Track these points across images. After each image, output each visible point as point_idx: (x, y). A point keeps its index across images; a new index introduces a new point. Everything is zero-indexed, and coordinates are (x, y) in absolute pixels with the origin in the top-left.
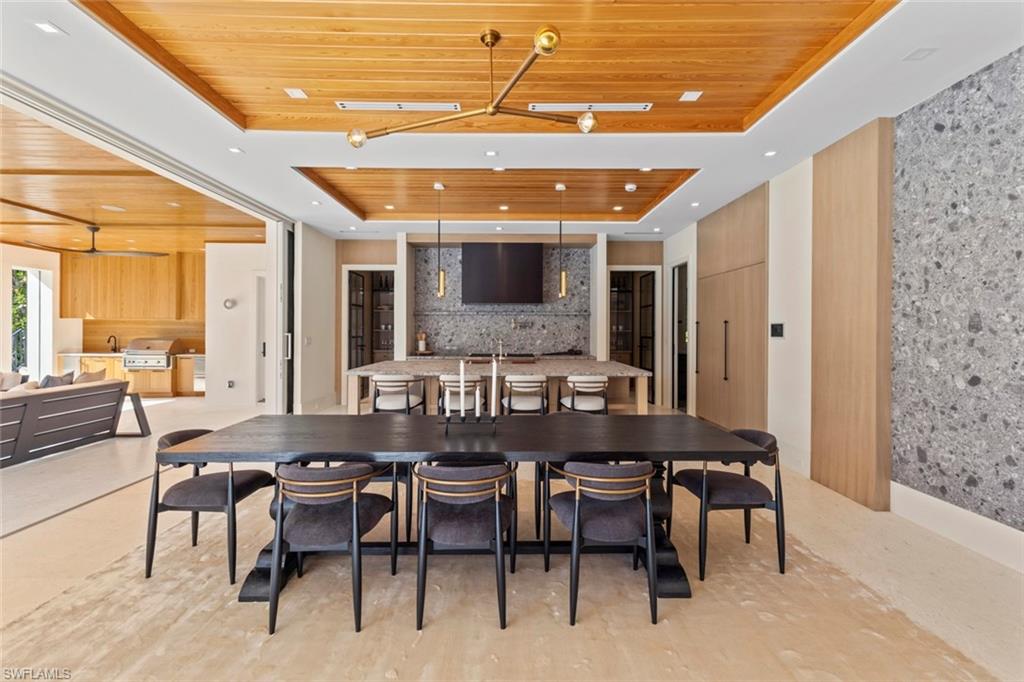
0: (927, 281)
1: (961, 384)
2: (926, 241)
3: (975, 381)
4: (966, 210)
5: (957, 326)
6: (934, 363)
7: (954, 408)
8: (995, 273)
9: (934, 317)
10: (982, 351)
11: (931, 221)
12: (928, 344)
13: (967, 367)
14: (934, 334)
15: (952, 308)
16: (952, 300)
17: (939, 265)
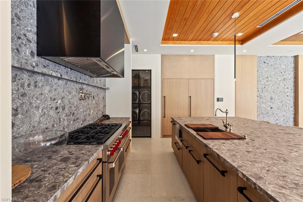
0: (262, 90)
1: (269, 109)
2: (262, 83)
3: (271, 108)
4: (270, 79)
5: (268, 99)
6: (264, 106)
7: (268, 113)
8: (275, 90)
9: (264, 97)
10: (273, 103)
11: (263, 79)
12: (263, 102)
13: (270, 106)
14: (264, 100)
15: (267, 95)
16: (267, 94)
17: (265, 88)
